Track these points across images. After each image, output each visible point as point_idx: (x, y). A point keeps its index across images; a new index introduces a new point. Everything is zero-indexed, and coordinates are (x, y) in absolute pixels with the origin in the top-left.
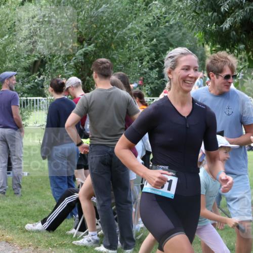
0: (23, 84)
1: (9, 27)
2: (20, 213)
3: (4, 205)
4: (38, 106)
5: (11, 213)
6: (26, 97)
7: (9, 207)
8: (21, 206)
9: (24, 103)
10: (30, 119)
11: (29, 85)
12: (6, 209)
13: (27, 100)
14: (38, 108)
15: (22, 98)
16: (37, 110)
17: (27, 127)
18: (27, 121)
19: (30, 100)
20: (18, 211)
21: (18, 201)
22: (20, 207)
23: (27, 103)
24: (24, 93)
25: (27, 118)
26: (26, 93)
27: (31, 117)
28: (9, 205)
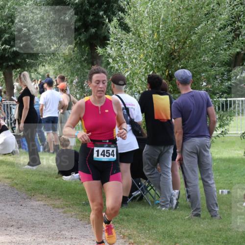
0: (222, 82)
1: (206, 12)
2: (220, 239)
3: (200, 229)
4: (240, 109)
5: (208, 239)
6: (226, 98)
7: (206, 231)
8: (220, 231)
9: (223, 105)
10: (230, 125)
11: (229, 83)
12: (202, 235)
13: (226, 101)
14: (240, 111)
15: (220, 99)
16: (239, 114)
17: (227, 135)
18: (226, 127)
19: (231, 101)
20: (216, 237)
21: (216, 224)
22: (220, 233)
23: (227, 104)
24: (223, 93)
25: (227, 124)
26: (225, 92)
27: (231, 122)
28: (207, 230)
